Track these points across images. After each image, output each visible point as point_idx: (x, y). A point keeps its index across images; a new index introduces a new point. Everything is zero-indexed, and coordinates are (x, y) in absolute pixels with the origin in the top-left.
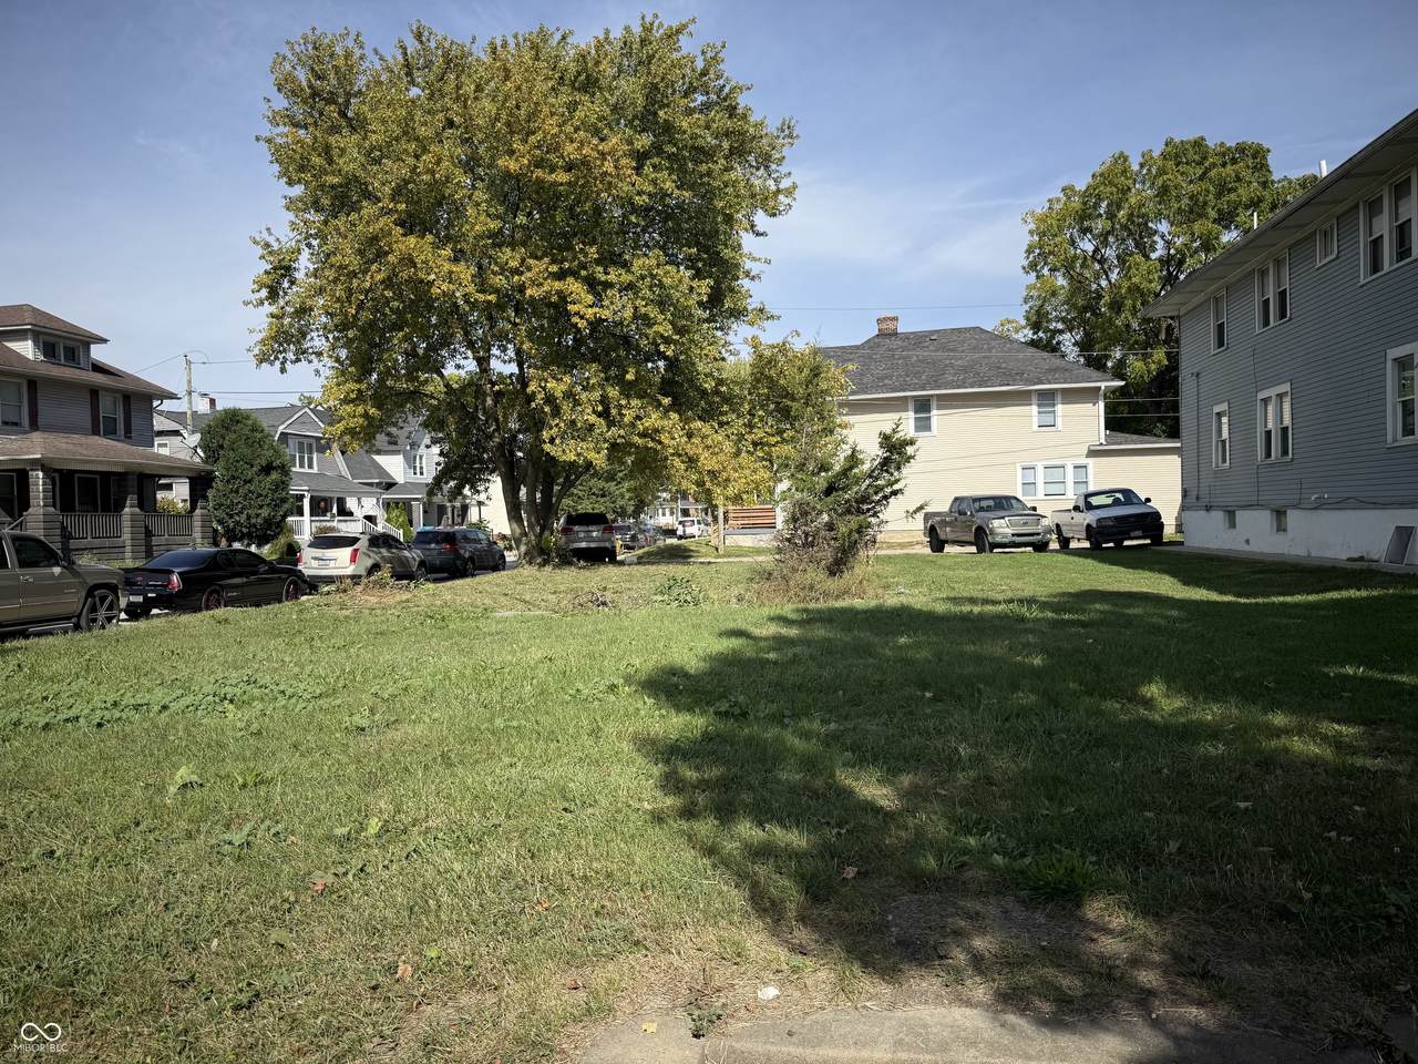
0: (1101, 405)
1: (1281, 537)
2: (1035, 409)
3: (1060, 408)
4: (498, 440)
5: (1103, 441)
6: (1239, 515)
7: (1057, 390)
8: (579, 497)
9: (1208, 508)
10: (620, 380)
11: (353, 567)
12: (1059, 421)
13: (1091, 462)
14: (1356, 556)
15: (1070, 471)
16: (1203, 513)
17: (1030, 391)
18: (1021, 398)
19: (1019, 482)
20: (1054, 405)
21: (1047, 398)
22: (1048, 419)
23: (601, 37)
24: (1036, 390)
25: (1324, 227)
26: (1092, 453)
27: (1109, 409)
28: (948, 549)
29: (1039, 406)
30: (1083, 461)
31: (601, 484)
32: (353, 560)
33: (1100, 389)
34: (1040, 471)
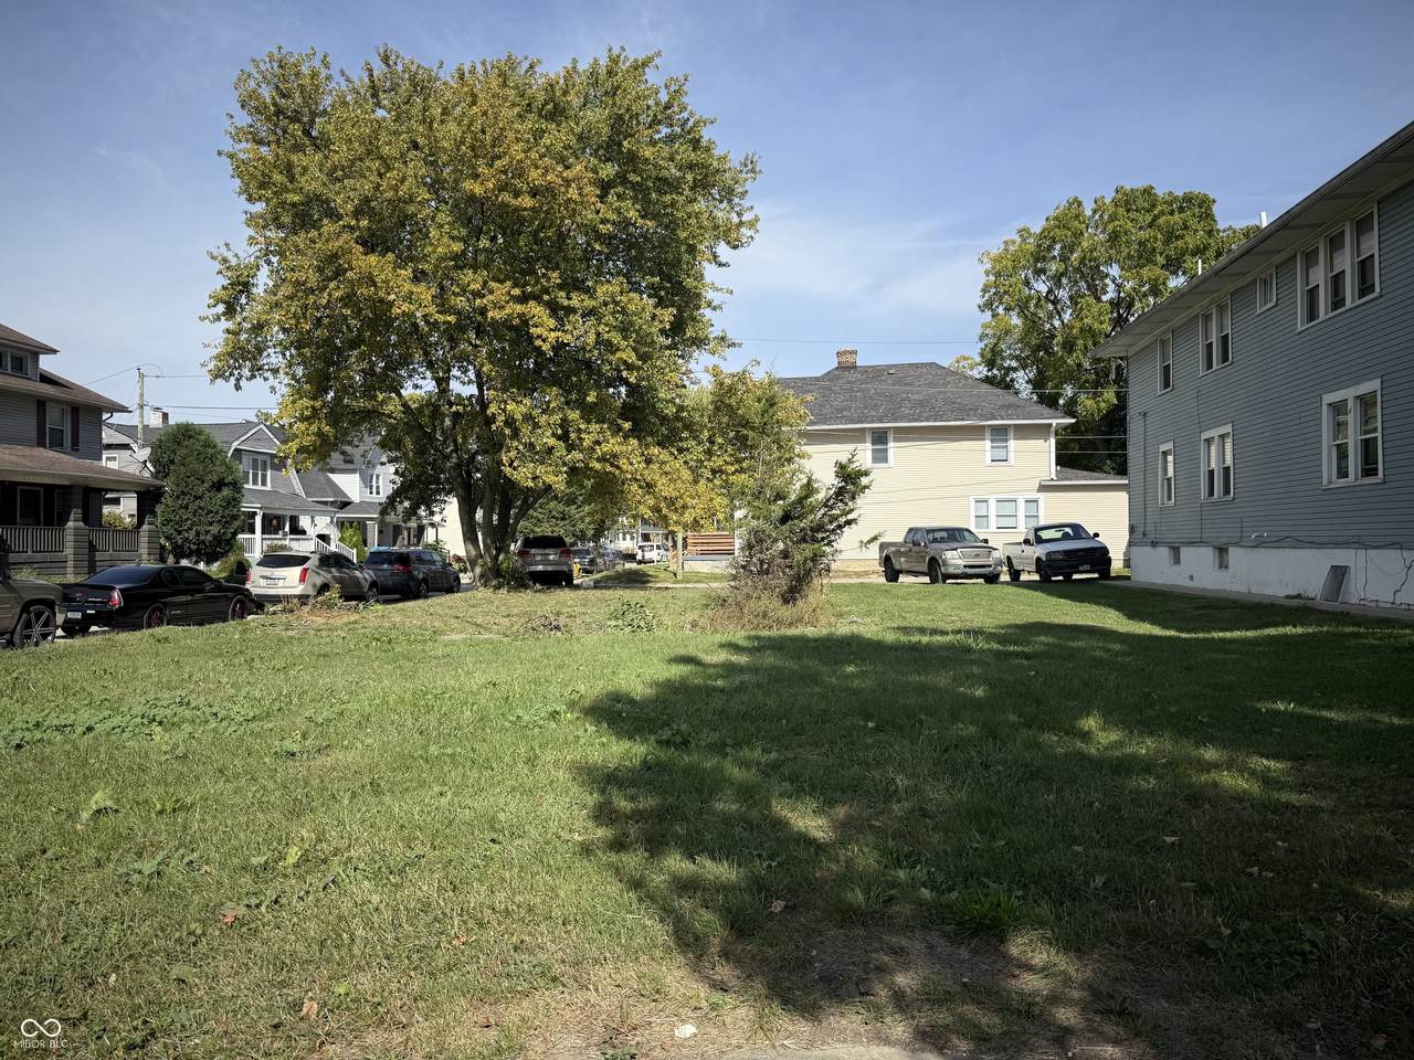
0: (1053, 441)
1: (1222, 574)
2: (988, 443)
3: (1012, 444)
4: (454, 460)
5: (1054, 476)
6: (1185, 552)
7: (1009, 426)
8: (539, 520)
9: (1154, 544)
10: (581, 404)
11: (301, 587)
12: (1012, 456)
13: (1042, 496)
14: (1294, 593)
15: (1021, 505)
16: (1148, 549)
17: (984, 427)
18: (974, 433)
19: (973, 514)
20: (1006, 440)
21: (1000, 433)
22: (1001, 454)
23: (570, 66)
24: (989, 426)
25: (1263, 276)
26: (1043, 488)
27: (1060, 446)
28: (902, 578)
29: (992, 441)
30: (1035, 495)
31: (561, 507)
32: (302, 580)
33: (1051, 425)
34: (993, 504)
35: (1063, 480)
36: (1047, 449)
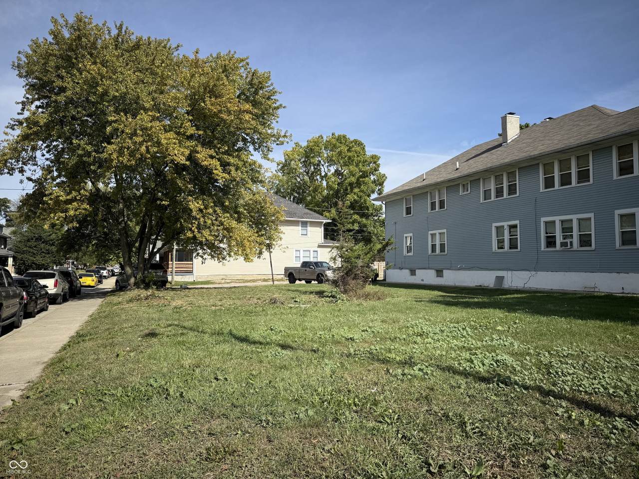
0: (323, 228)
1: (439, 279)
2: (300, 228)
3: (309, 228)
5: (323, 242)
7: (308, 221)
9: (401, 269)
11: (55, 289)
12: (309, 233)
13: (319, 250)
14: (478, 285)
15: (312, 252)
16: (397, 271)
17: (299, 221)
18: (295, 223)
19: (295, 256)
20: (307, 227)
21: (304, 224)
22: (305, 232)
25: (464, 183)
26: (319, 246)
27: (326, 230)
29: (302, 227)
30: (316, 249)
32: (55, 285)
33: (322, 222)
34: (302, 252)
35: (327, 243)
36: (319, 232)
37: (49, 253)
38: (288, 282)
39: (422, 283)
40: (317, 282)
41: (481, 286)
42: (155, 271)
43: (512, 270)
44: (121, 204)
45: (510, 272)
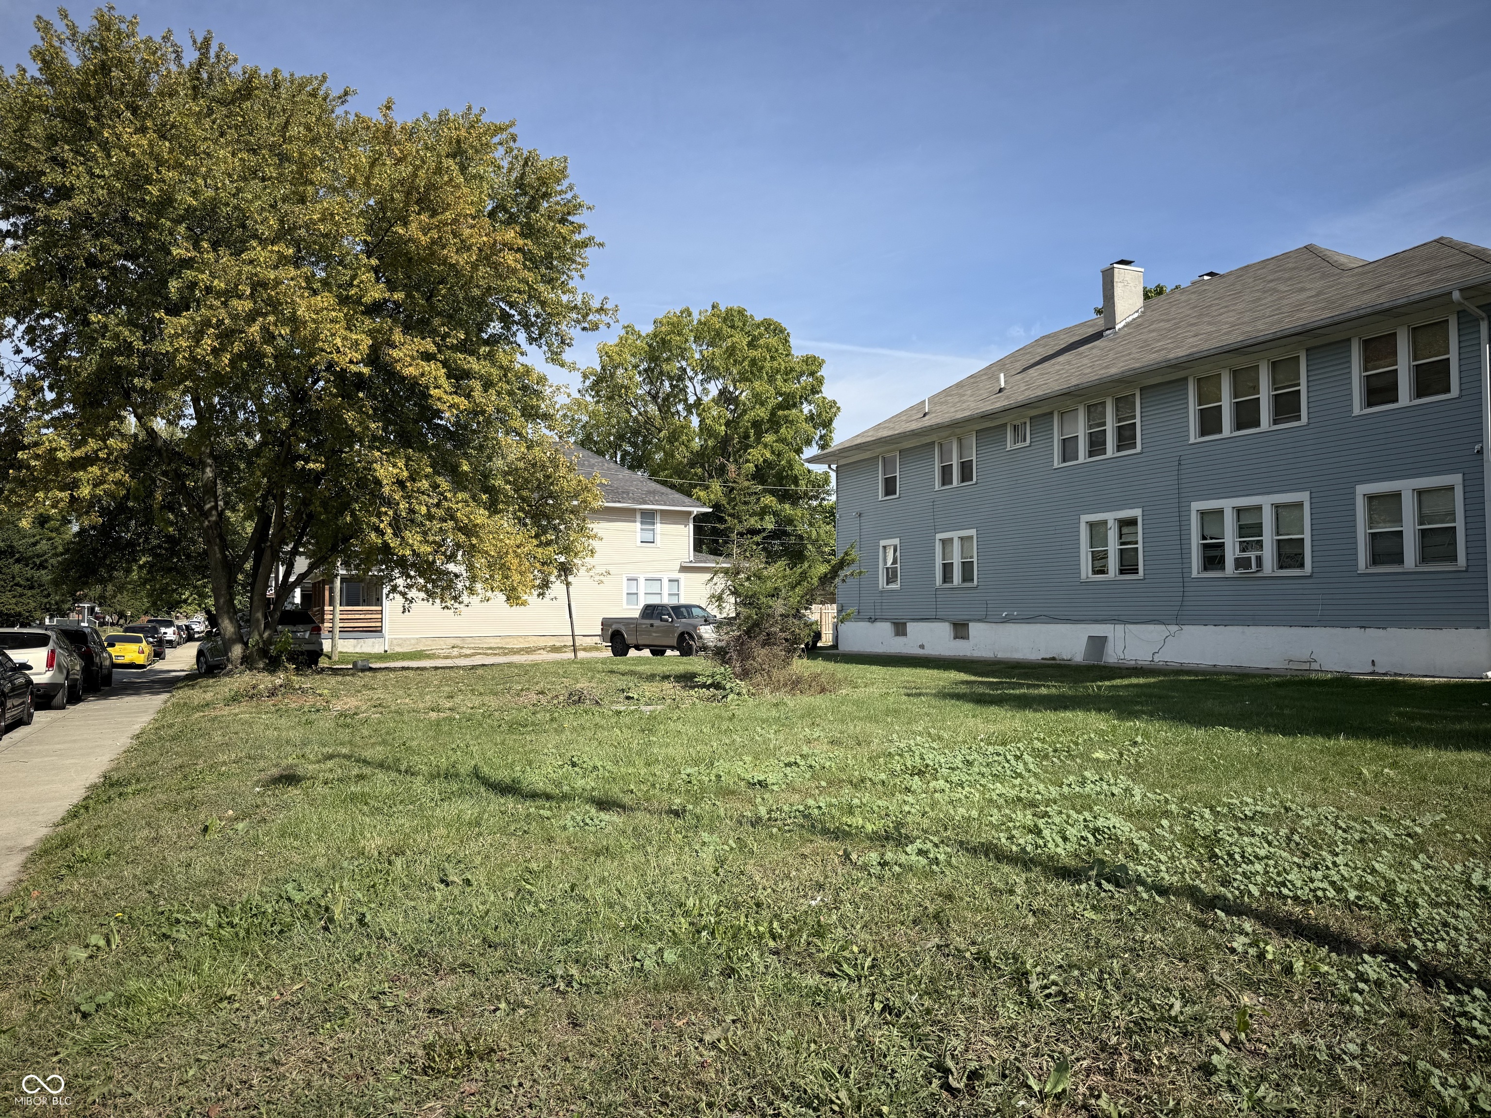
0: (691, 526)
1: (960, 643)
2: (638, 525)
3: (659, 527)
4: (214, 518)
5: (692, 558)
6: (911, 627)
7: (656, 511)
9: (872, 620)
11: (49, 674)
12: (658, 538)
13: (683, 577)
14: (1048, 656)
15: (665, 582)
16: (864, 625)
17: (635, 510)
18: (626, 515)
19: (625, 592)
20: (653, 524)
21: (648, 517)
22: (649, 536)
26: (684, 569)
27: (698, 530)
29: (642, 523)
30: (676, 575)
32: (50, 665)
33: (690, 513)
34: (642, 581)
35: (701, 562)
36: (685, 534)
37: (31, 587)
38: (609, 653)
39: (921, 652)
40: (678, 653)
41: (1054, 659)
42: (291, 628)
43: (1125, 622)
44: (208, 470)
45: (1120, 628)
